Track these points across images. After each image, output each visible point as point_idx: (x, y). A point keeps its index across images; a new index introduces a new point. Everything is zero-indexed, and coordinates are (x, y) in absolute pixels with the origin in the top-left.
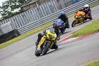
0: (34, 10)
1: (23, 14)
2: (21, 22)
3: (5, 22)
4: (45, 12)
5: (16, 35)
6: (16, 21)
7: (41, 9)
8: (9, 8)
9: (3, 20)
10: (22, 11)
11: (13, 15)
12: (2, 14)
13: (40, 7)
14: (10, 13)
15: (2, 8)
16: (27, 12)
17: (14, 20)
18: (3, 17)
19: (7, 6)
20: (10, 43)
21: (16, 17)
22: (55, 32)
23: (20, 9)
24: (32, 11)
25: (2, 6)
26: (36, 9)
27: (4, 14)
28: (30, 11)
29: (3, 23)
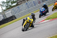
0: (24, 4)
1: (18, 6)
2: (17, 11)
3: (8, 11)
4: (31, 5)
5: (14, 18)
6: (14, 11)
7: (28, 4)
8: (10, 3)
9: (6, 10)
10: (17, 5)
11: (12, 7)
12: (6, 7)
13: (28, 2)
14: (10, 6)
15: (6, 3)
16: (20, 5)
17: (13, 10)
18: (7, 8)
19: (9, 2)
20: (11, 23)
21: (14, 8)
22: (32, 18)
23: (16, 3)
24: (23, 4)
25: (6, 2)
26: (25, 3)
27: (7, 7)
28: (22, 5)
29: (7, 11)
